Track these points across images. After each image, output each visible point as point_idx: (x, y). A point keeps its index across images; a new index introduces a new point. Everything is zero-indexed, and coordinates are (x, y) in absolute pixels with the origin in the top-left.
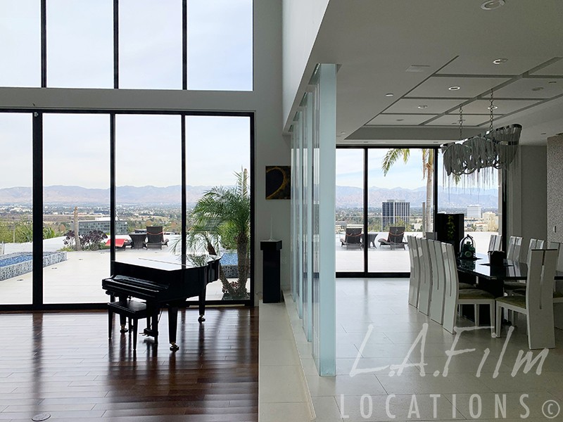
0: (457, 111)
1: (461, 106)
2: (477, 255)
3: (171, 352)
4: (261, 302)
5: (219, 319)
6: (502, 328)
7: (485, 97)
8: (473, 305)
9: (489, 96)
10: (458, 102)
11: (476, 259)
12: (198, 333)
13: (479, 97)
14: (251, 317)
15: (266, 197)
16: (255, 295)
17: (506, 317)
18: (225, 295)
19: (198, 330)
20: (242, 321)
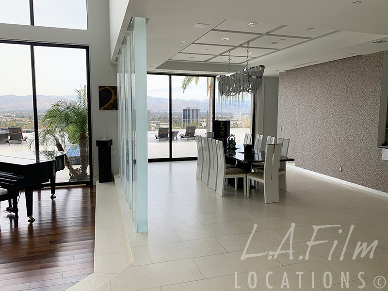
0: (227, 54)
1: (230, 50)
2: (237, 147)
3: (29, 223)
4: (98, 182)
5: (67, 196)
6: (250, 191)
7: (244, 46)
8: (234, 178)
9: (246, 45)
10: (227, 48)
11: (236, 149)
12: (51, 207)
13: (241, 46)
14: (91, 193)
15: (100, 108)
16: (93, 177)
17: (253, 184)
18: (71, 178)
19: (51, 205)
20: (84, 196)
